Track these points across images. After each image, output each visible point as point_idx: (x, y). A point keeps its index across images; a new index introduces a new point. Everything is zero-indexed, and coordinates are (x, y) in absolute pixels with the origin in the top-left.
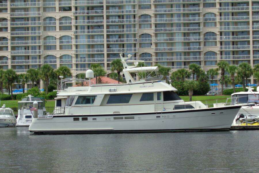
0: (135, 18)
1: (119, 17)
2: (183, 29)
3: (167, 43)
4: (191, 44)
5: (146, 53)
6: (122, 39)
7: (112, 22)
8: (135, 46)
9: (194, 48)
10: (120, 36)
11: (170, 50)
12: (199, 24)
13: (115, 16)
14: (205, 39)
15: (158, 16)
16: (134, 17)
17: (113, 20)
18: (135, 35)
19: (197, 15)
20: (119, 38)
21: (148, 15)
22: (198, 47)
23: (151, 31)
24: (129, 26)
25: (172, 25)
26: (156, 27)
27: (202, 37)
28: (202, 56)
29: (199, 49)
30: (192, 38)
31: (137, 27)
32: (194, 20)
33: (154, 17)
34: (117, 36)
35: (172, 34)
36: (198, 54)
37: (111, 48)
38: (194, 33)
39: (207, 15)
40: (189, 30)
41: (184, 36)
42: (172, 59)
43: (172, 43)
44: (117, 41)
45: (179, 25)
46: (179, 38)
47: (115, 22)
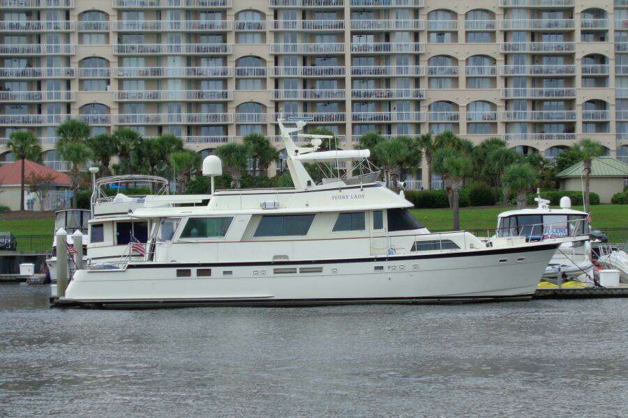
0: (68, 17)
1: (29, 13)
2: (184, 47)
3: (147, 81)
4: (204, 84)
5: (93, 104)
6: (36, 68)
7: (11, 26)
8: (69, 87)
9: (211, 91)
11: (154, 98)
12: (223, 36)
13: (19, 12)
14: (239, 72)
15: (125, 14)
16: (67, 14)
17: (15, 22)
18: (68, 59)
19: (219, 15)
20: (29, 65)
21: (99, 11)
22: (221, 91)
23: (108, 50)
24: (53, 37)
25: (158, 36)
26: (120, 41)
27: (231, 66)
28: (231, 113)
29: (226, 95)
30: (208, 69)
31: (74, 40)
32: (211, 26)
33: (116, 17)
34: (24, 62)
35: (158, 59)
36: (220, 107)
37: (8, 90)
38: (212, 57)
39: (241, 15)
40: (198, 49)
41: (189, 64)
42: (158, 119)
43: (158, 81)
44: (24, 73)
45: (175, 36)
46: (174, 69)
47: (18, 26)
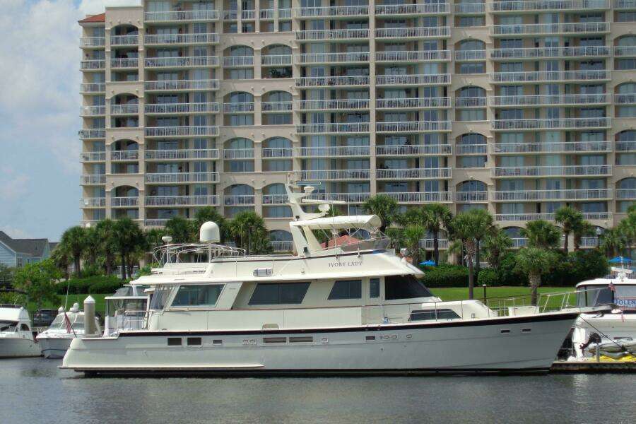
0: (445, 94)
1: (408, 91)
2: (563, 124)
3: (526, 157)
4: (585, 159)
5: (472, 182)
6: (413, 146)
7: (390, 104)
8: (446, 165)
9: (590, 169)
10: (411, 139)
11: (531, 174)
12: (602, 110)
13: (399, 89)
14: (619, 147)
15: (503, 90)
16: (445, 91)
17: (394, 99)
18: (445, 137)
19: (600, 88)
20: (408, 142)
21: (477, 87)
22: (600, 166)
23: (486, 127)
24: (431, 115)
25: (537, 112)
26: (497, 116)
27: (610, 141)
28: (611, 189)
29: (604, 170)
30: (587, 145)
31: (451, 117)
32: (592, 100)
33: (494, 93)
34: (404, 140)
35: (537, 136)
36: (601, 183)
37: (387, 167)
38: (592, 132)
39: (623, 88)
40: (578, 124)
41: (568, 139)
42: (536, 196)
43: (537, 157)
44: (402, 151)
45: (554, 112)
46: (554, 146)
47: (399, 104)
